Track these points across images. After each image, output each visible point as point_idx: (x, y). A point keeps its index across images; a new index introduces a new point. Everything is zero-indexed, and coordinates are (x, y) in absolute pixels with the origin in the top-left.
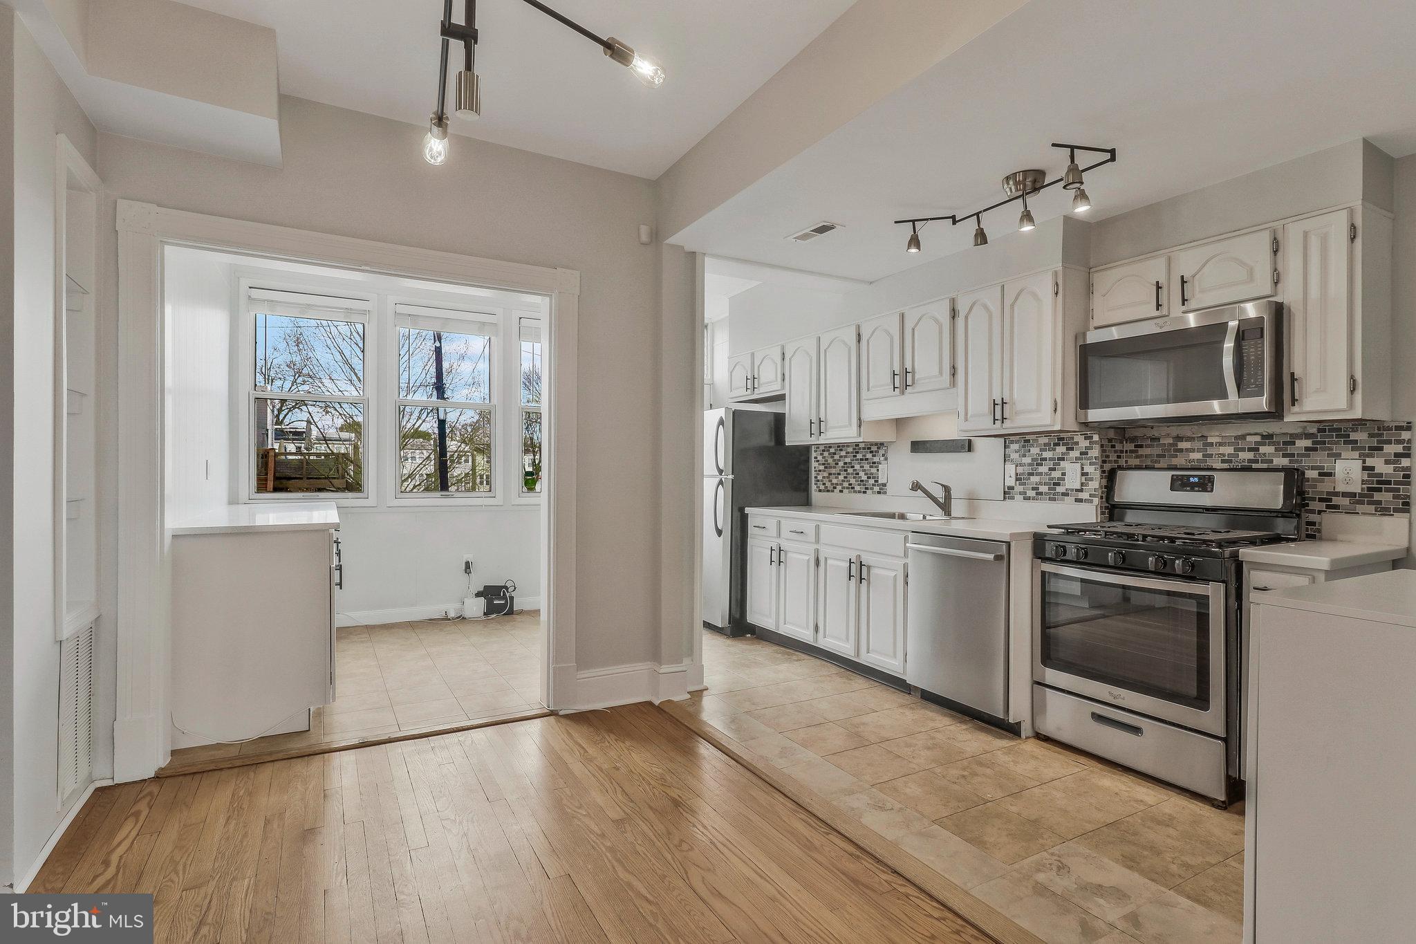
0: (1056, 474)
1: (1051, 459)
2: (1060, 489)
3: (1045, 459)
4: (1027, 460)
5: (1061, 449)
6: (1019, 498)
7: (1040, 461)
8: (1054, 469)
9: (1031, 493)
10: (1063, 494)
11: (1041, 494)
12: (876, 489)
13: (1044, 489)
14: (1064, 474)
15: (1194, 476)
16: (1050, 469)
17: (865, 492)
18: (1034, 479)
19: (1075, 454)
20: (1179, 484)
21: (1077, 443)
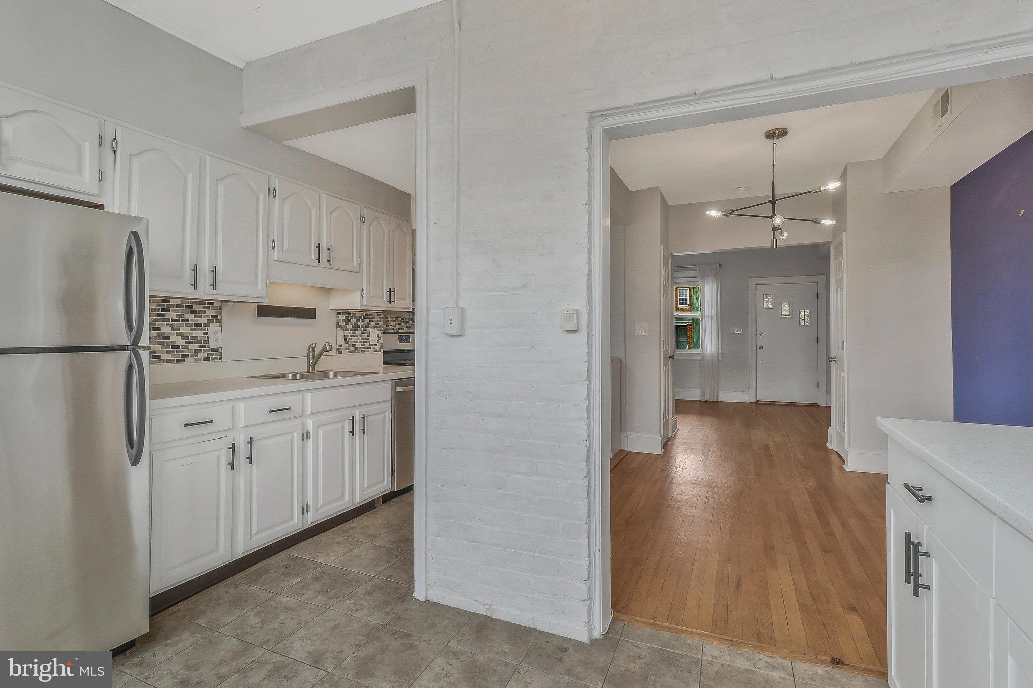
0: (365, 336)
1: (362, 326)
2: (367, 345)
3: (359, 326)
4: (349, 327)
5: (367, 321)
6: (345, 352)
7: (356, 327)
8: (363, 333)
9: (352, 349)
10: (369, 348)
11: (357, 348)
12: (203, 355)
13: (358, 345)
14: (368, 336)
15: (404, 336)
16: (362, 333)
17: (183, 361)
18: (354, 339)
19: (373, 324)
20: (401, 340)
21: (374, 318)
